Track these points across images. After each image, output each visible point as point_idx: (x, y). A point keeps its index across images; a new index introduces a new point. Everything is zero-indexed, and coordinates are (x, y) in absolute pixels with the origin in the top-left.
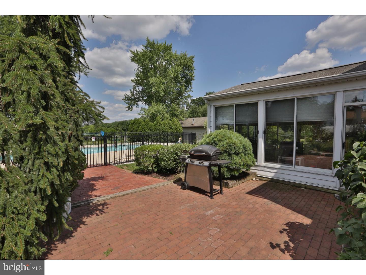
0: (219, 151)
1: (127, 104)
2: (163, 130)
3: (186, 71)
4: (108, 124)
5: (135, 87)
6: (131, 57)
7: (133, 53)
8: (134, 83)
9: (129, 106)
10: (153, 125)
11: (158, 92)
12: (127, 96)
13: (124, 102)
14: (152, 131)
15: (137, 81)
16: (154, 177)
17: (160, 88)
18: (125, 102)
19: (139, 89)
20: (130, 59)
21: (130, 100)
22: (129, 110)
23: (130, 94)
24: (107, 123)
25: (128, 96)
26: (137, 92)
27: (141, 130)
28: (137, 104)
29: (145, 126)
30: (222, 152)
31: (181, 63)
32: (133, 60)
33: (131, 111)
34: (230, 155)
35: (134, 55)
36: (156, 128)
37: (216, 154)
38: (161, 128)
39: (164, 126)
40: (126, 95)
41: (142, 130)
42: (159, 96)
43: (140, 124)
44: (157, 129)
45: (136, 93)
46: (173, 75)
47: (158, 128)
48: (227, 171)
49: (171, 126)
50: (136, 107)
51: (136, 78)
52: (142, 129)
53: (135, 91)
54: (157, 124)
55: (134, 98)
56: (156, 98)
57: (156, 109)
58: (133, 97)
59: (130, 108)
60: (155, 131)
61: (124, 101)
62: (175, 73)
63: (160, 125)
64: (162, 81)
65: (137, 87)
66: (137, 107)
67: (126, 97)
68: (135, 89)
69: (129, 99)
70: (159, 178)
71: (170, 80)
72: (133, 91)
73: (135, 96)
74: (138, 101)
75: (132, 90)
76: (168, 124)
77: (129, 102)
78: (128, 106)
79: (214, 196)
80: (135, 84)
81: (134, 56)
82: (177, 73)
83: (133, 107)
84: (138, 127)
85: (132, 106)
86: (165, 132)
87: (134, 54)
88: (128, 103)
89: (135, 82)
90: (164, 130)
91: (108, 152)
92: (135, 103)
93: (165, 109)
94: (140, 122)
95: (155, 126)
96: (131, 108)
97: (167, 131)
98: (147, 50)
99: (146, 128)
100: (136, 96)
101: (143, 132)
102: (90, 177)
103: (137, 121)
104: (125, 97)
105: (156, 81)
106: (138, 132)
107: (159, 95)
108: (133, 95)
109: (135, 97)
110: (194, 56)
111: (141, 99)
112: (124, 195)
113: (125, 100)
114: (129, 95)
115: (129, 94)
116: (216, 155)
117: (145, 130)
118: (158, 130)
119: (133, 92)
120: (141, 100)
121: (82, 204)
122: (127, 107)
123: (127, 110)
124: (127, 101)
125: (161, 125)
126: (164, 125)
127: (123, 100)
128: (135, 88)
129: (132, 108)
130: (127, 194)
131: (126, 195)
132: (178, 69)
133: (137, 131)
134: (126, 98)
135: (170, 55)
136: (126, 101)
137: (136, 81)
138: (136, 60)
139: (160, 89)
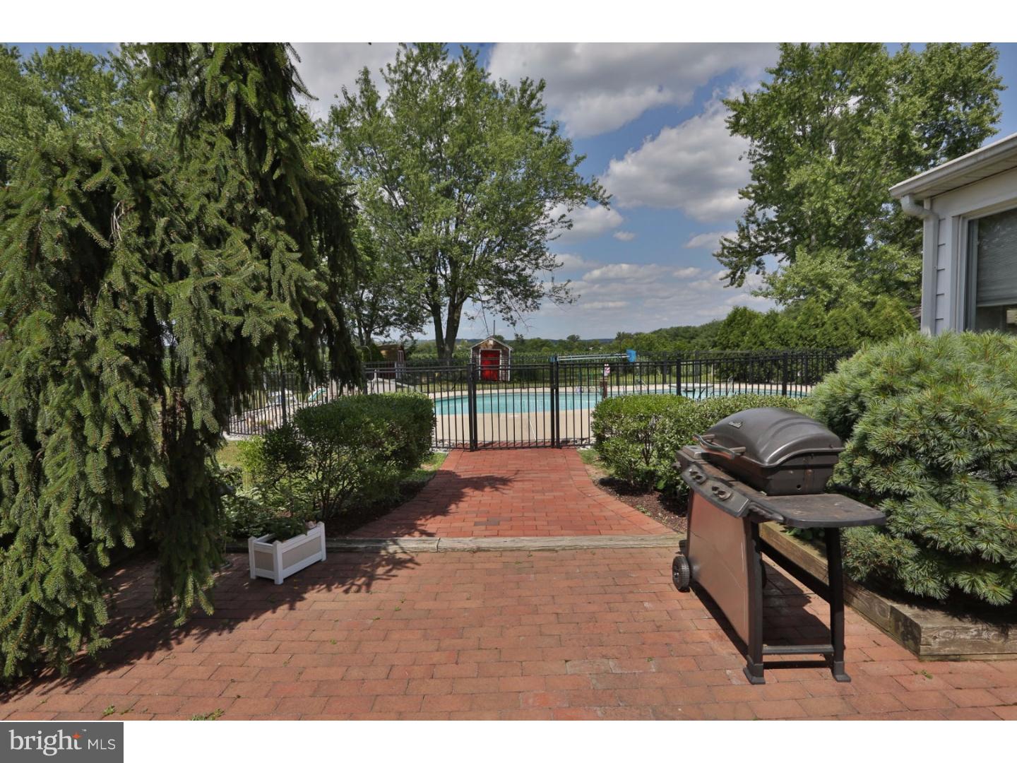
0: (827, 449)
1: (727, 268)
2: (829, 340)
3: (951, 108)
4: (691, 330)
5: (754, 212)
6: (726, 121)
7: (734, 105)
8: (750, 198)
9: (734, 274)
10: (792, 327)
11: (824, 211)
12: (727, 244)
13: (719, 263)
14: (787, 345)
15: (759, 191)
16: (638, 509)
17: (826, 197)
18: (722, 262)
19: (764, 215)
20: (728, 128)
21: (739, 252)
22: (732, 284)
23: (736, 235)
24: (689, 327)
25: (730, 241)
26: (759, 225)
27: (750, 344)
28: (759, 263)
29: (764, 330)
30: (888, 452)
31: (924, 83)
32: (735, 127)
33: (739, 286)
34: (939, 473)
35: (735, 113)
36: (801, 336)
37: (802, 461)
38: (824, 335)
39: (836, 329)
40: (725, 240)
41: (755, 343)
42: (829, 224)
43: (748, 323)
44: (806, 338)
45: (756, 229)
46: (884, 140)
47: (809, 336)
48: (916, 559)
49: (866, 328)
50: (757, 273)
51: (756, 183)
52: (754, 341)
53: (753, 223)
54: (808, 320)
55: (750, 247)
56: (817, 236)
57: (811, 271)
58: (745, 244)
59: (736, 278)
60: (797, 345)
61: (720, 260)
62: (891, 129)
63: (817, 326)
64: (834, 172)
65: (759, 210)
66: (761, 273)
67: (724, 247)
68: (752, 219)
69: (733, 252)
70: (654, 515)
71: (872, 158)
72: (745, 225)
73: (753, 239)
74: (761, 254)
75: (744, 223)
76: (852, 322)
77: (735, 259)
78: (729, 271)
79: (767, 672)
80: (752, 202)
81: (735, 116)
82: (904, 125)
83: (747, 273)
84: (744, 334)
85: (742, 273)
86: (837, 347)
87: (735, 110)
88: (729, 265)
89: (753, 195)
90: (832, 341)
91: (562, 412)
92: (750, 261)
93: (849, 267)
94: (750, 319)
95: (798, 327)
96: (739, 277)
97: (846, 345)
98: (784, 80)
99: (767, 337)
100: (755, 238)
101: (756, 350)
102: (482, 475)
103: (741, 316)
104: (721, 246)
105: (812, 178)
106: (741, 350)
107: (829, 221)
108: (746, 237)
109: (753, 243)
111: (773, 246)
112: (479, 550)
113: (722, 255)
114: (734, 240)
115: (734, 236)
116: (805, 467)
117: (762, 344)
118: (811, 341)
119: (747, 228)
120: (773, 249)
121: (361, 546)
122: (727, 277)
123: (728, 286)
124: (726, 257)
125: (823, 325)
126: (835, 324)
127: (716, 258)
128: (752, 214)
129: (742, 277)
130: (487, 550)
131: (484, 551)
132: (906, 111)
133: (738, 346)
134: (725, 251)
135: (870, 69)
136: (724, 259)
137: (753, 192)
138: (745, 125)
139: (826, 202)
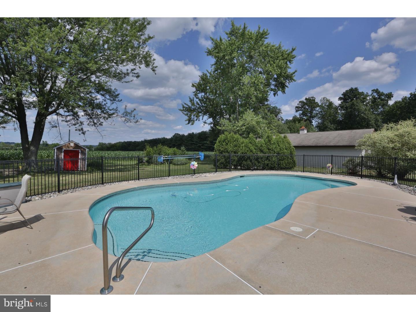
1: (186, 116)
5: (197, 94)
12: (185, 106)
18: (183, 114)
19: (201, 96)
21: (190, 110)
22: (189, 123)
23: (189, 102)
25: (187, 105)
26: (199, 100)
33: (192, 124)
53: (196, 98)
58: (193, 107)
59: (191, 121)
61: (182, 112)
65: (199, 93)
66: (198, 120)
67: (184, 107)
69: (188, 109)
73: (196, 105)
75: (192, 98)
77: (189, 113)
78: (187, 118)
80: (196, 90)
88: (187, 114)
92: (197, 114)
108: (193, 104)
109: (197, 107)
110: (295, 48)
113: (183, 110)
119: (193, 100)
122: (186, 120)
123: (187, 124)
129: (193, 121)
136: (184, 112)
137: (197, 86)
